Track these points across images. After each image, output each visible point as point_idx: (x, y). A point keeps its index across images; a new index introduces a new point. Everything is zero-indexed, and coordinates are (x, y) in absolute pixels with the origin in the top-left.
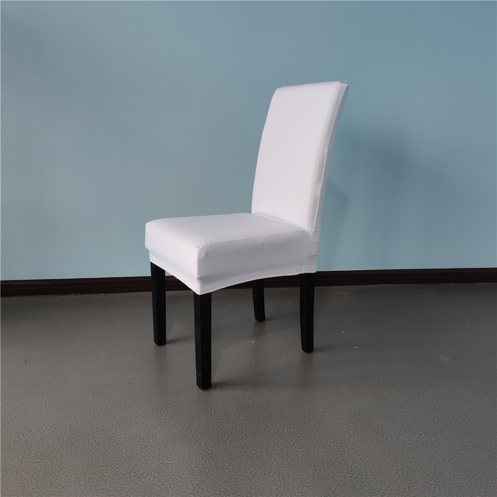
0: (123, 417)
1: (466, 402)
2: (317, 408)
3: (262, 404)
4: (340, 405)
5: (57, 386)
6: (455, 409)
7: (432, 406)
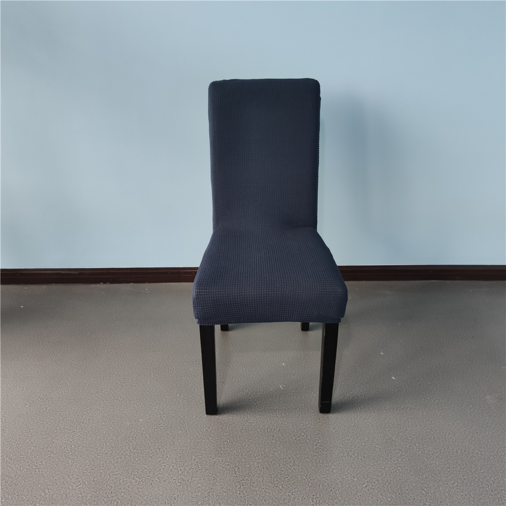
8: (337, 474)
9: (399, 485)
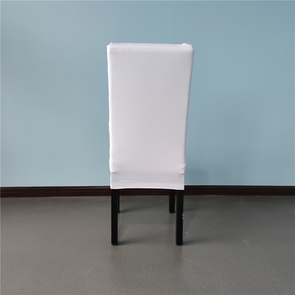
8: (144, 275)
9: (185, 279)
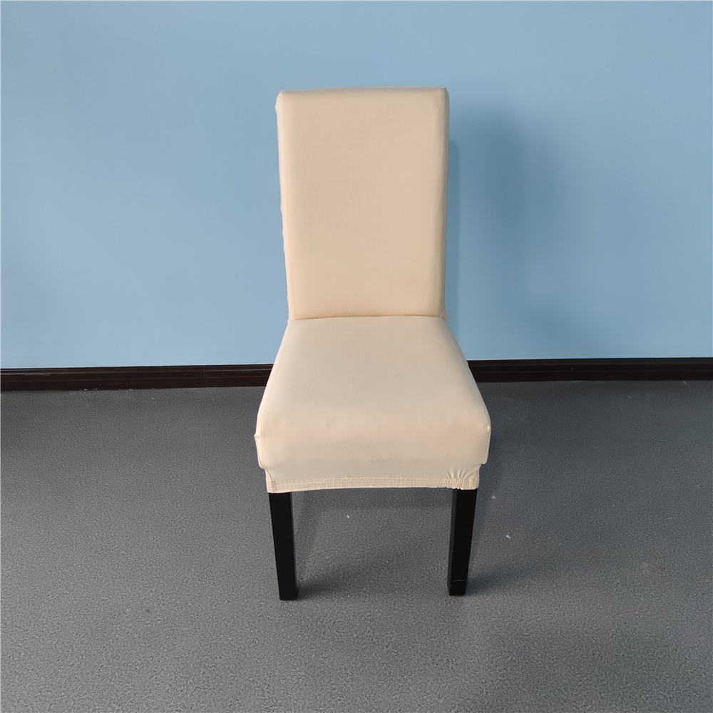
0: (129, 692)
1: (668, 680)
2: (429, 683)
3: (343, 670)
4: (466, 680)
5: (40, 610)
6: (647, 698)
7: (611, 689)
